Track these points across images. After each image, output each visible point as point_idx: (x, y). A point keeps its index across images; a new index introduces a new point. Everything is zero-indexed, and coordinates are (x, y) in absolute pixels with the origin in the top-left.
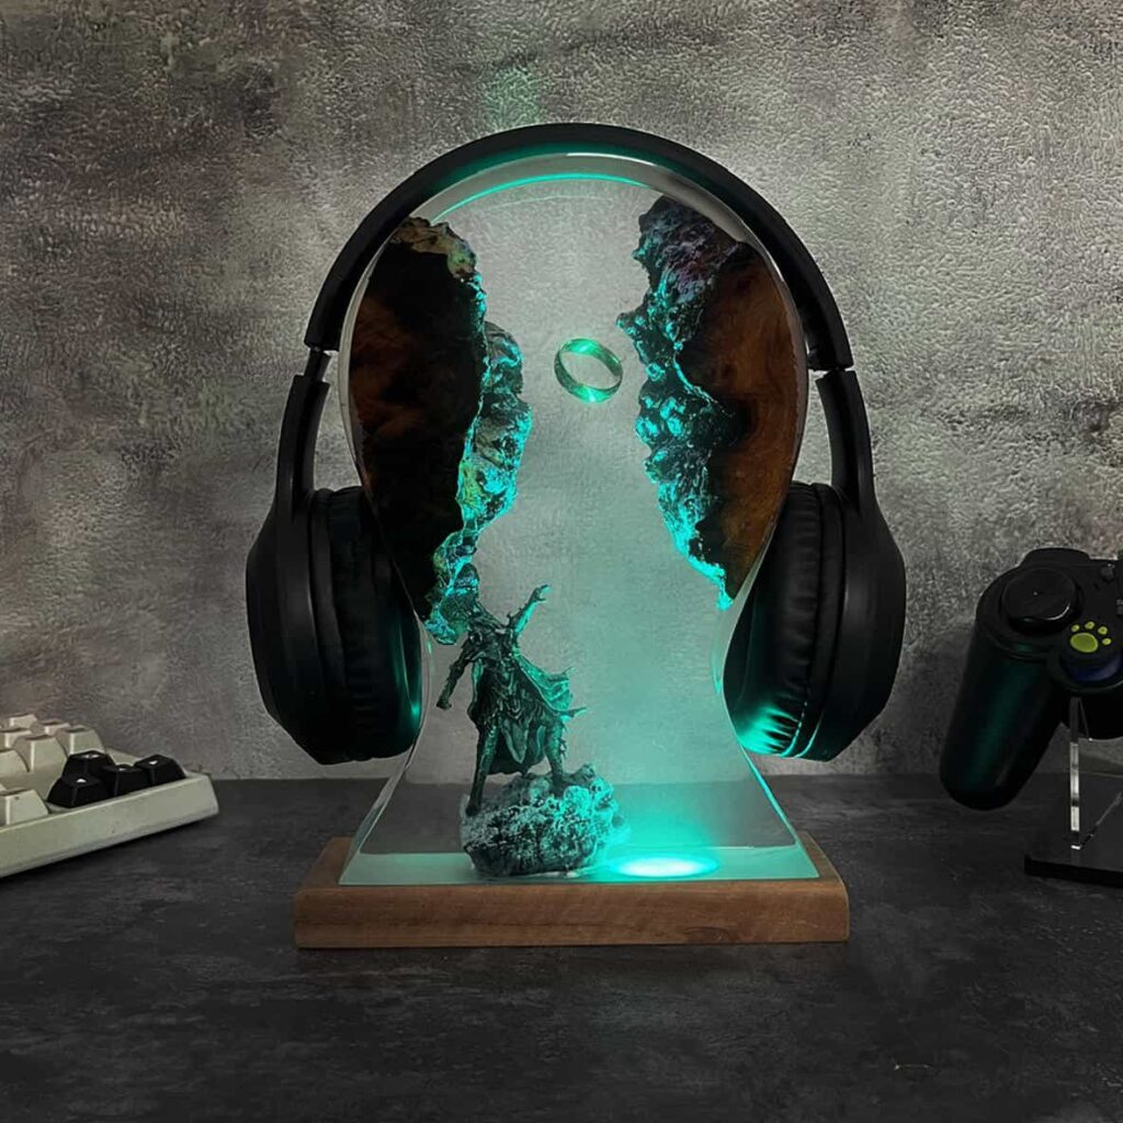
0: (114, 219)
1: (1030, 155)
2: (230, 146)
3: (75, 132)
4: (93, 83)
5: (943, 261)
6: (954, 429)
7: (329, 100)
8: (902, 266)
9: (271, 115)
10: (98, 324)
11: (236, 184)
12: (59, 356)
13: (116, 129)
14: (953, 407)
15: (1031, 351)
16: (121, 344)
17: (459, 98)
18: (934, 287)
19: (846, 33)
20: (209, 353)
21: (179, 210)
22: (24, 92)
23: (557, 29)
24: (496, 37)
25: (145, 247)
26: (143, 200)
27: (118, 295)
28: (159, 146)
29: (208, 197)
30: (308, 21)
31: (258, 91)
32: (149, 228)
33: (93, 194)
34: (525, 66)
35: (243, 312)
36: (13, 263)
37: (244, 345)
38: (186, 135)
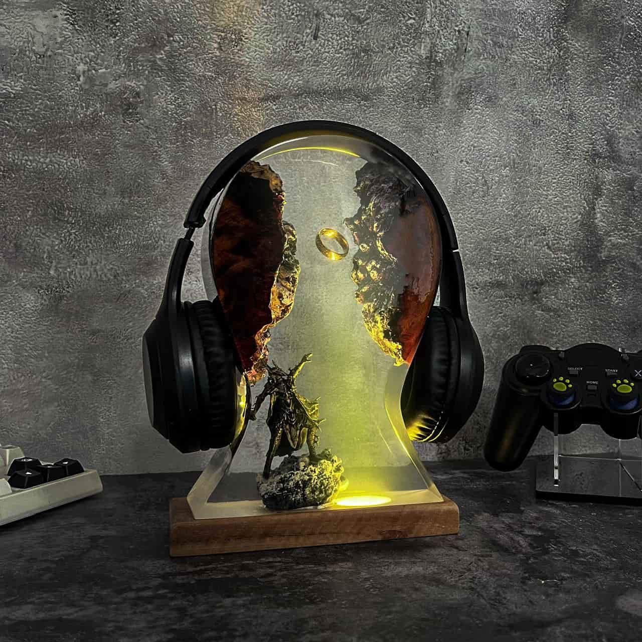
0: (42, 160)
1: (508, 167)
2: (114, 126)
3: (22, 111)
4: (35, 85)
7: (171, 108)
9: (137, 113)
11: (115, 147)
14: (474, 281)
15: (507, 256)
16: (42, 228)
20: (94, 236)
21: (82, 159)
23: (291, 86)
24: (260, 86)
25: (60, 176)
26: (60, 151)
28: (72, 122)
29: (99, 152)
30: (161, 67)
31: (131, 100)
32: (63, 166)
33: (30, 145)
34: (275, 101)
35: (116, 215)
38: (89, 118)
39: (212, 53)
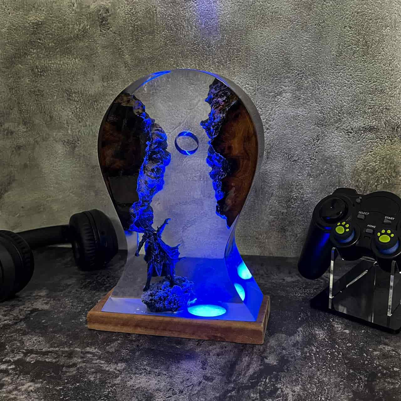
2: (95, 35)
3: (46, 32)
4: (51, 14)
5: (349, 70)
6: (349, 135)
8: (333, 73)
10: (55, 99)
11: (97, 49)
12: (43, 110)
13: (58, 30)
14: (349, 127)
17: (172, 14)
18: (345, 80)
21: (79, 59)
22: (30, 19)
25: (69, 72)
26: (68, 55)
27: (60, 89)
28: (72, 36)
29: (88, 54)
31: (104, 15)
32: (70, 65)
33: (52, 54)
35: (100, 94)
36: (28, 78)
37: (101, 106)
38: (81, 32)
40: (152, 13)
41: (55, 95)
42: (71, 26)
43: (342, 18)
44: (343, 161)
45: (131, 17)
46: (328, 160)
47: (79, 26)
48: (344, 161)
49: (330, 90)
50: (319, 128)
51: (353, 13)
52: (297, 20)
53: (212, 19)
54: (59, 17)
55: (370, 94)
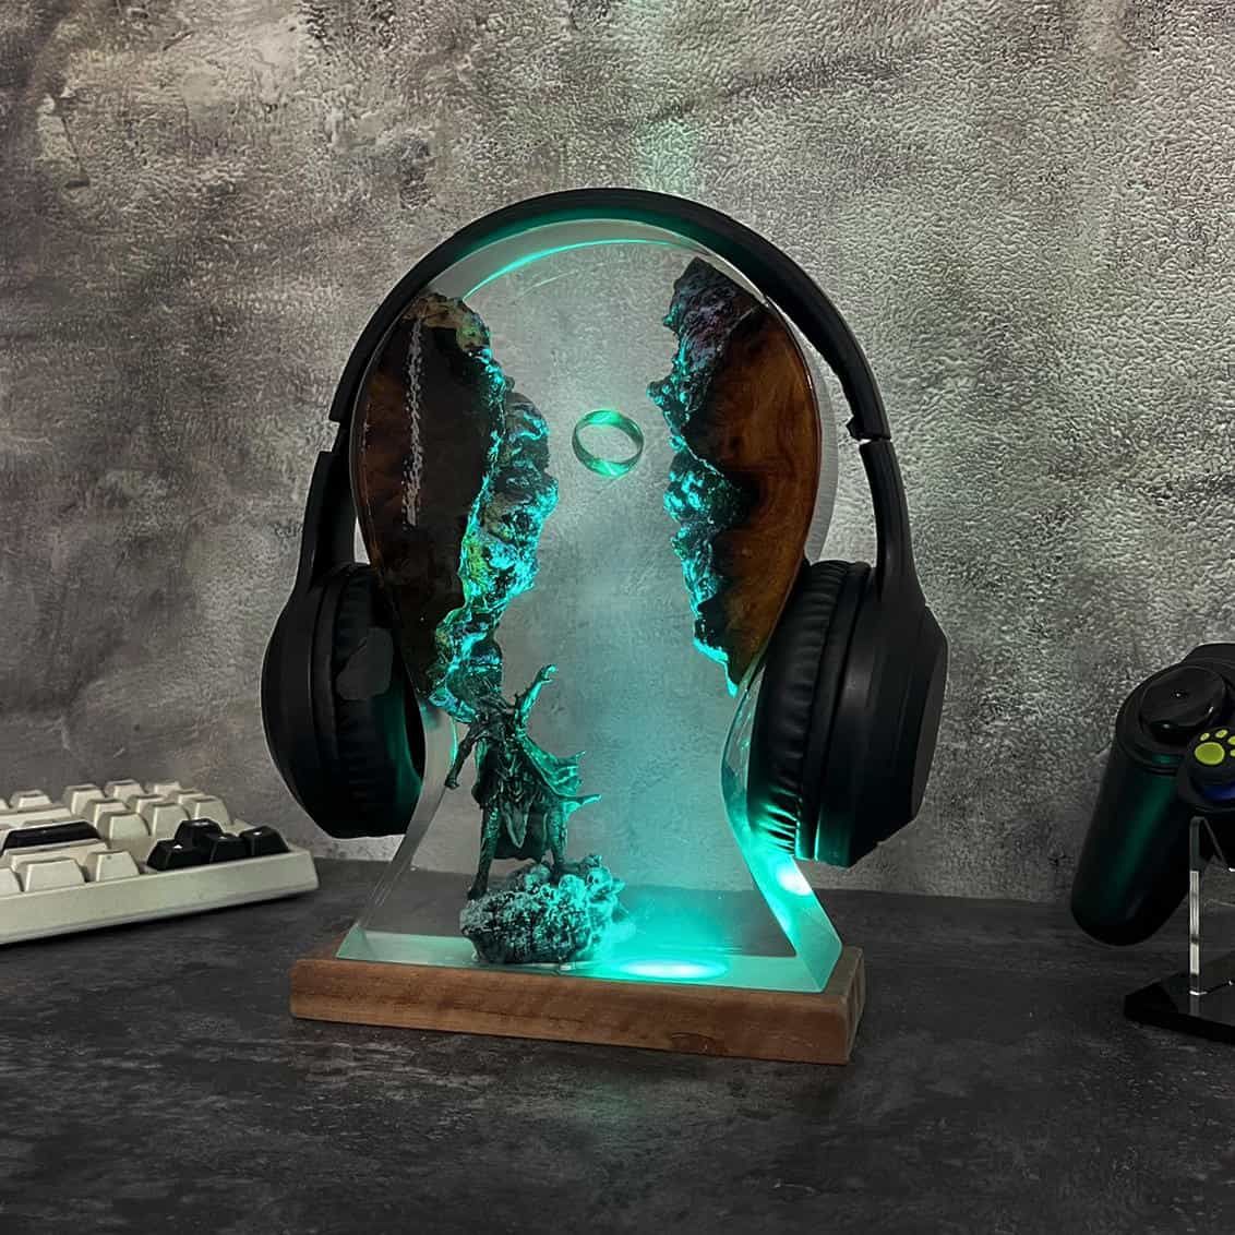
0: (276, 297)
2: (386, 218)
3: (245, 213)
4: (264, 164)
5: (1151, 308)
6: (1158, 503)
7: (483, 166)
8: (1101, 316)
9: (425, 186)
10: (258, 400)
12: (222, 432)
13: (282, 208)
14: (1158, 479)
17: (612, 155)
18: (1138, 339)
19: (1042, 54)
21: (336, 286)
22: (203, 177)
23: (716, 75)
24: (652, 88)
25: (303, 324)
26: (303, 276)
27: (276, 371)
28: (320, 222)
29: (363, 271)
30: (465, 87)
31: (414, 161)
32: (307, 304)
33: (258, 273)
34: (680, 118)
36: (185, 343)
38: (346, 209)
39: (556, 40)
40: (553, 153)
41: (258, 390)
42: (318, 195)
43: (1121, 158)
44: (1144, 586)
45: (492, 165)
46: (1097, 582)
47: (340, 194)
48: (1148, 584)
49: (1093, 366)
50: (1063, 484)
51: (1152, 143)
52: (982, 169)
53: (730, 167)
54: (286, 171)
55: (1220, 378)
